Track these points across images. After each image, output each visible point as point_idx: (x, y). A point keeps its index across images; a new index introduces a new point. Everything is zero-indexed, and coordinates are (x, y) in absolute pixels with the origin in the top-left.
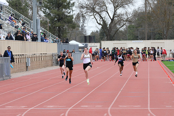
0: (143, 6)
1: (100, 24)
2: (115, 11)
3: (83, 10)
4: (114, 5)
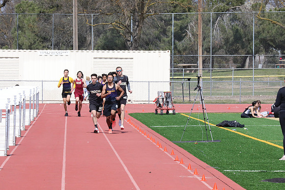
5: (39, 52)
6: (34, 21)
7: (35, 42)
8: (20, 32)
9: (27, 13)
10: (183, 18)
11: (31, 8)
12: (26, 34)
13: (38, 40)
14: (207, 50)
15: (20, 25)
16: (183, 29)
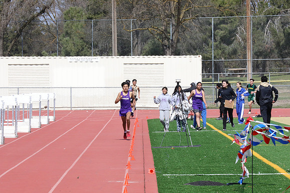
6: (82, 27)
7: (83, 48)
8: (67, 38)
9: (75, 19)
10: (232, 22)
11: (80, 14)
12: (75, 40)
13: (86, 46)
14: (257, 54)
15: (69, 32)
16: (232, 33)
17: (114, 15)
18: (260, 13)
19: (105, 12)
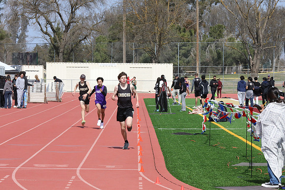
0: (120, 5)
1: (46, 33)
2: (72, 12)
3: (18, 9)
4: (70, 2)
5: (100, 64)
6: (106, 47)
7: (106, 59)
9: (102, 42)
10: (188, 45)
11: (105, 40)
12: (101, 54)
13: (108, 57)
14: (202, 64)
15: (98, 49)
16: (189, 51)
17: (124, 40)
18: (204, 41)
19: (118, 39)
